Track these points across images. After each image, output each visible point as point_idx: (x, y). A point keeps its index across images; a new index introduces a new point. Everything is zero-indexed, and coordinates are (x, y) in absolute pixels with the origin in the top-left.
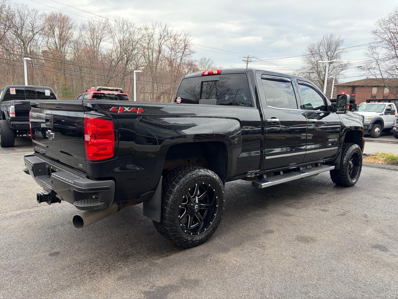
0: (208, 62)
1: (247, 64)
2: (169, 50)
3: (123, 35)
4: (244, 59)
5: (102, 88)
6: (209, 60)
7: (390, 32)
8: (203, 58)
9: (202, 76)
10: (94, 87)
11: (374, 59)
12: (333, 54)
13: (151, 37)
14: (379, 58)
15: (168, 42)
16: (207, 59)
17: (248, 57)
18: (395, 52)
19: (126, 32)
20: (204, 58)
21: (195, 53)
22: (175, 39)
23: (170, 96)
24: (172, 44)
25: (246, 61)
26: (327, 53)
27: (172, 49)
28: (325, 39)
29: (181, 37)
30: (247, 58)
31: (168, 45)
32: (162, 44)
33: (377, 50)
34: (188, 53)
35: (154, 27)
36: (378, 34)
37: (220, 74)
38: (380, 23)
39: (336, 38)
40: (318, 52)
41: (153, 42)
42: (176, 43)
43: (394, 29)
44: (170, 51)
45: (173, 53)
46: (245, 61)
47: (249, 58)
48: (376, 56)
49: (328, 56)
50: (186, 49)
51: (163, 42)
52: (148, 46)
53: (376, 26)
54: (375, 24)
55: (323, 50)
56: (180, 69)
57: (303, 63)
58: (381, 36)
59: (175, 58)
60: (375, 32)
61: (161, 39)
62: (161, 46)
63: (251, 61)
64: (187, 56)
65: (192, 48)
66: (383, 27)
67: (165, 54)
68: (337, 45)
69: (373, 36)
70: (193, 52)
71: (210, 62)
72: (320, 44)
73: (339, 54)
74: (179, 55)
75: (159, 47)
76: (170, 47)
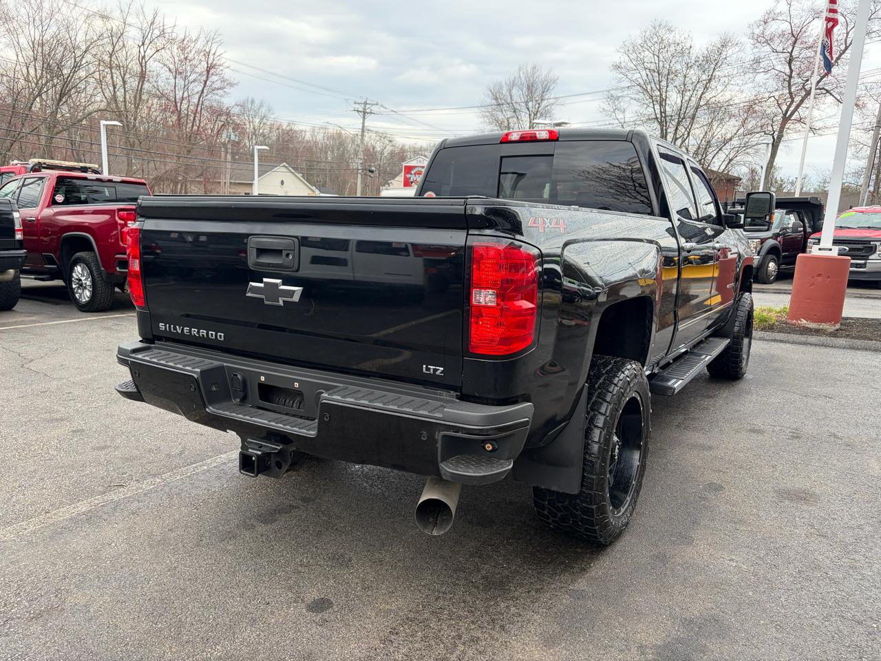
0: (259, 110)
1: (364, 118)
2: (168, 73)
3: (40, 27)
4: (357, 106)
5: (44, 163)
6: (261, 105)
7: (645, 69)
8: (248, 100)
9: (501, 143)
10: (19, 159)
11: (617, 121)
12: (538, 108)
13: (116, 37)
14: (627, 120)
15: (165, 54)
16: (257, 103)
17: (366, 103)
18: (654, 108)
19: (48, 21)
20: (250, 99)
21: (235, 86)
22: (183, 49)
23: (176, 186)
24: (177, 59)
25: (360, 112)
26: (526, 103)
27: (177, 73)
28: (521, 73)
29: (199, 45)
30: (363, 106)
31: (167, 63)
32: (147, 58)
33: (622, 104)
34: (218, 85)
35: (125, 16)
36: (623, 71)
37: (557, 140)
38: (627, 49)
39: (543, 73)
40: (509, 100)
41: (124, 53)
42: (186, 59)
43: (651, 63)
44: (171, 77)
45: (180, 82)
46: (358, 111)
47: (368, 106)
48: (620, 116)
49: (528, 109)
50: (212, 74)
51: (149, 52)
52: (111, 60)
53: (620, 54)
54: (619, 51)
55: (518, 95)
56: (200, 123)
57: (481, 122)
58: (630, 76)
59: (186, 95)
60: (618, 67)
61: (143, 44)
62: (146, 62)
63: (371, 113)
64: (216, 92)
65: (227, 74)
66: (632, 57)
67: (159, 83)
68: (546, 89)
69: (616, 74)
70: (231, 85)
71: (263, 110)
72: (512, 85)
73: (549, 107)
74: (196, 90)
75: (141, 64)
76: (172, 66)
